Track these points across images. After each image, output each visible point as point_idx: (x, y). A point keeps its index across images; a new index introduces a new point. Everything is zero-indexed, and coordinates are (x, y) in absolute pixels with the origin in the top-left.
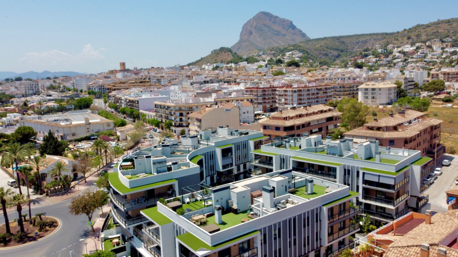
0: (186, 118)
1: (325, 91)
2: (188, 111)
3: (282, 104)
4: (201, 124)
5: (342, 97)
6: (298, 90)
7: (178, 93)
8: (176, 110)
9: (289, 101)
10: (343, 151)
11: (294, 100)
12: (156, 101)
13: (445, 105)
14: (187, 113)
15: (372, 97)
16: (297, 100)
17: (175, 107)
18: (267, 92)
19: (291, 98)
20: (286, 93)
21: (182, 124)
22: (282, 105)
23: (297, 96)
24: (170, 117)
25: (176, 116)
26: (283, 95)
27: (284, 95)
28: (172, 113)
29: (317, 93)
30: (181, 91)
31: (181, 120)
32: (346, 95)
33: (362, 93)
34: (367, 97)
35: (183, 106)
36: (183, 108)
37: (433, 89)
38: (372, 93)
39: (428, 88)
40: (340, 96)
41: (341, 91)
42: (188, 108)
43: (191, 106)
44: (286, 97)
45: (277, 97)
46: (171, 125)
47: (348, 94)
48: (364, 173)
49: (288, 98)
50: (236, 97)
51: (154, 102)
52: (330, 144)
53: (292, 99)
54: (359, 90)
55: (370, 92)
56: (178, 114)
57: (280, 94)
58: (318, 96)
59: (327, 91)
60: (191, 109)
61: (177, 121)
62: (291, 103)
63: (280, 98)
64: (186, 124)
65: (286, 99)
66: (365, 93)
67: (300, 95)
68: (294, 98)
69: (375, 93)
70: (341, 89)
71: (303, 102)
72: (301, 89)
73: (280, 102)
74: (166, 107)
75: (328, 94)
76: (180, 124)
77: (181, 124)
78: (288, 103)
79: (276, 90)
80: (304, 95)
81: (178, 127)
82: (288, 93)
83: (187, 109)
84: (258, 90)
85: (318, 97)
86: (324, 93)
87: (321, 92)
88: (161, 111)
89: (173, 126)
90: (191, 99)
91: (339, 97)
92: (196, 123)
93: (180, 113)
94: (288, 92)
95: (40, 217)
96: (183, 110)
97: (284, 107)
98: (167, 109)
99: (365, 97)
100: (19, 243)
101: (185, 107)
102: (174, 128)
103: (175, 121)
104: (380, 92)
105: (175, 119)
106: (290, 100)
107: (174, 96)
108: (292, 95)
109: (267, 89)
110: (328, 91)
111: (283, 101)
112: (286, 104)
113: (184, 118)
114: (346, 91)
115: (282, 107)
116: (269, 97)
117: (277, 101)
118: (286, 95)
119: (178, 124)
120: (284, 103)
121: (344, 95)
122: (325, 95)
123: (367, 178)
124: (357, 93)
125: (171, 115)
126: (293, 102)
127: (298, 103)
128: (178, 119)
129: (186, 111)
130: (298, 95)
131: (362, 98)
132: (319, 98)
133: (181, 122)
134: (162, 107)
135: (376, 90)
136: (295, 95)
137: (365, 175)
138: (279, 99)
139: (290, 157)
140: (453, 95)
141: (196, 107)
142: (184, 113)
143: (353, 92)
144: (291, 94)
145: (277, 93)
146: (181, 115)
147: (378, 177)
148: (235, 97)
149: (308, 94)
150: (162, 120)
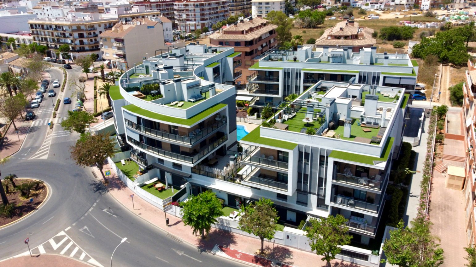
0: (88, 40)
1: (223, 6)
2: (89, 30)
3: (183, 20)
4: (124, 45)
5: (235, 12)
6: (200, 4)
7: (47, 10)
8: (73, 31)
9: (190, 16)
10: (346, 59)
11: (196, 16)
12: (31, 19)
13: (330, 18)
14: (89, 33)
15: (266, 11)
16: (199, 16)
17: (70, 26)
18: (161, 7)
19: (193, 14)
20: (187, 8)
21: (84, 48)
22: (184, 22)
23: (199, 11)
24: (63, 40)
25: (74, 38)
26: (183, 10)
27: (185, 10)
28: (67, 35)
29: (217, 8)
30: (51, 7)
31: (82, 42)
32: (239, 10)
33: (256, 7)
34: (261, 11)
35: (83, 24)
36: (83, 27)
37: (312, 3)
38: (266, 7)
39: (307, 3)
40: (233, 11)
41: (234, 6)
42: (88, 26)
43: (92, 25)
44: (187, 13)
45: (176, 13)
46: (68, 50)
47: (240, 8)
48: (385, 78)
49: (190, 14)
50: (139, 13)
51: (28, 21)
52: (335, 53)
53: (195, 15)
54: (252, 4)
55: (264, 6)
56: (76, 35)
57: (180, 9)
58: (217, 11)
59: (224, 5)
60: (92, 28)
61: (76, 45)
62: (193, 19)
63: (181, 14)
64: (89, 47)
65: (187, 15)
66: (259, 7)
67: (203, 10)
68: (196, 14)
69: (269, 7)
70: (233, 3)
71: (205, 18)
72: (203, 3)
73: (181, 19)
74: (54, 27)
75: (226, 9)
76: (80, 48)
77: (82, 48)
78: (190, 19)
79: (173, 5)
80: (206, 10)
81: (78, 51)
82: (190, 8)
83: (88, 28)
84: (152, 4)
85: (217, 13)
86: (222, 7)
87: (220, 7)
88: (44, 32)
89: (71, 51)
90: (88, 16)
91: (233, 13)
92: (115, 44)
93: (78, 34)
94: (190, 6)
95: (11, 180)
96: (83, 30)
97: (185, 24)
98: (56, 29)
99: (259, 12)
100: (13, 218)
101: (86, 25)
102: (72, 54)
103: (73, 44)
104: (273, 6)
105: (72, 41)
106: (192, 15)
107: (41, 14)
108: (194, 10)
109: (161, 4)
110: (226, 5)
111: (184, 16)
112: (188, 20)
113: (85, 41)
114: (239, 6)
115: (184, 24)
116: (164, 13)
117: (176, 17)
118: (187, 10)
119: (78, 48)
120: (185, 19)
121: (236, 10)
122: (223, 10)
123: (387, 81)
124: (251, 7)
125: (65, 36)
126: (195, 17)
127: (201, 19)
128: (77, 42)
129: (86, 30)
130: (201, 10)
131: (257, 12)
132: (219, 13)
133: (82, 46)
134: (45, 27)
135: (270, 4)
136: (198, 9)
137: (386, 79)
138: (179, 15)
139: (301, 70)
140: (328, 9)
141: (98, 26)
142: (85, 34)
143: (244, 7)
144: (193, 8)
145: (175, 7)
146: (81, 36)
147: (399, 80)
148: (137, 13)
149: (210, 9)
150: (48, 45)
